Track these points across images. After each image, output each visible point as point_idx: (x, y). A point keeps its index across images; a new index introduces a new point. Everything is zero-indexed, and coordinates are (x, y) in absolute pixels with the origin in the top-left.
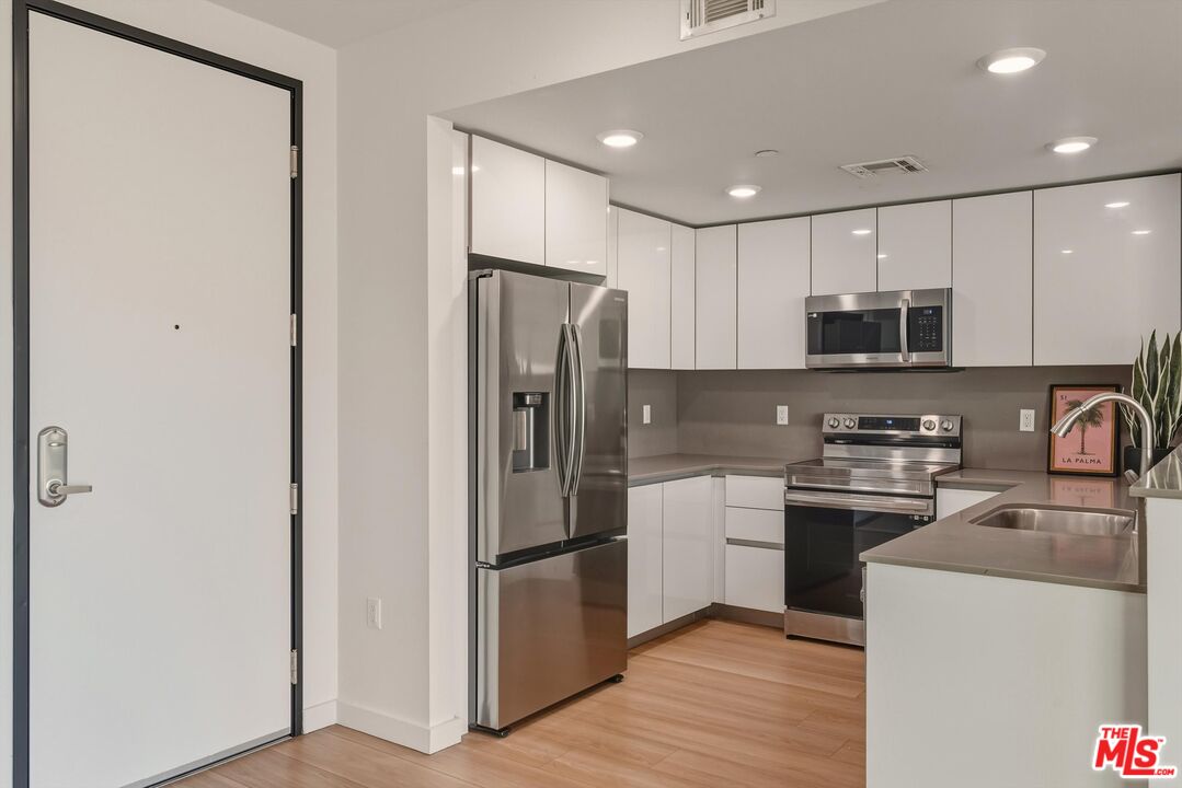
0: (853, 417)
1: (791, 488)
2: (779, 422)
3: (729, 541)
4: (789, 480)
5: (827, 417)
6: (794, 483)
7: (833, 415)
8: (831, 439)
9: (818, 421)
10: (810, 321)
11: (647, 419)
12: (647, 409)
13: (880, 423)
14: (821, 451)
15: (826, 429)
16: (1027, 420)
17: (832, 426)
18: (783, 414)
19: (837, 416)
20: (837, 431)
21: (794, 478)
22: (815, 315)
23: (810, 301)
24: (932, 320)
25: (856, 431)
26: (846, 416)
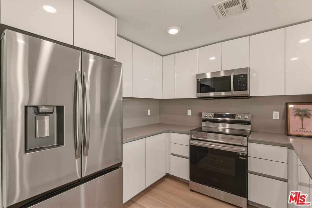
0: (212, 113)
1: (192, 139)
2: (188, 115)
3: (172, 154)
4: (191, 136)
5: (203, 113)
6: (193, 137)
7: (205, 113)
8: (204, 121)
9: (200, 114)
10: (198, 82)
11: (149, 114)
12: (149, 111)
13: (221, 116)
14: (201, 124)
15: (203, 117)
16: (276, 115)
17: (205, 116)
18: (189, 112)
19: (206, 113)
20: (206, 118)
21: (193, 136)
22: (200, 80)
23: (198, 75)
24: (243, 79)
25: (213, 118)
26: (210, 113)
